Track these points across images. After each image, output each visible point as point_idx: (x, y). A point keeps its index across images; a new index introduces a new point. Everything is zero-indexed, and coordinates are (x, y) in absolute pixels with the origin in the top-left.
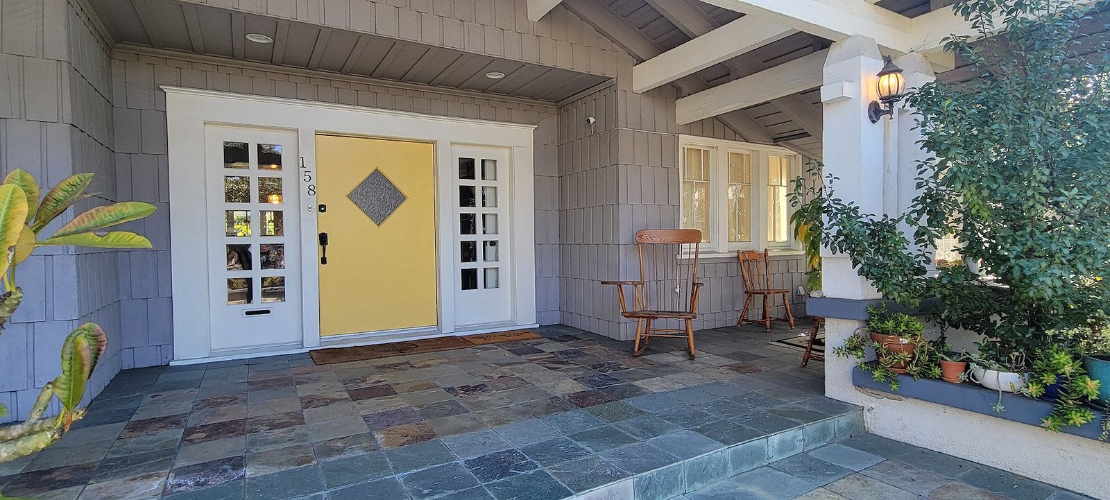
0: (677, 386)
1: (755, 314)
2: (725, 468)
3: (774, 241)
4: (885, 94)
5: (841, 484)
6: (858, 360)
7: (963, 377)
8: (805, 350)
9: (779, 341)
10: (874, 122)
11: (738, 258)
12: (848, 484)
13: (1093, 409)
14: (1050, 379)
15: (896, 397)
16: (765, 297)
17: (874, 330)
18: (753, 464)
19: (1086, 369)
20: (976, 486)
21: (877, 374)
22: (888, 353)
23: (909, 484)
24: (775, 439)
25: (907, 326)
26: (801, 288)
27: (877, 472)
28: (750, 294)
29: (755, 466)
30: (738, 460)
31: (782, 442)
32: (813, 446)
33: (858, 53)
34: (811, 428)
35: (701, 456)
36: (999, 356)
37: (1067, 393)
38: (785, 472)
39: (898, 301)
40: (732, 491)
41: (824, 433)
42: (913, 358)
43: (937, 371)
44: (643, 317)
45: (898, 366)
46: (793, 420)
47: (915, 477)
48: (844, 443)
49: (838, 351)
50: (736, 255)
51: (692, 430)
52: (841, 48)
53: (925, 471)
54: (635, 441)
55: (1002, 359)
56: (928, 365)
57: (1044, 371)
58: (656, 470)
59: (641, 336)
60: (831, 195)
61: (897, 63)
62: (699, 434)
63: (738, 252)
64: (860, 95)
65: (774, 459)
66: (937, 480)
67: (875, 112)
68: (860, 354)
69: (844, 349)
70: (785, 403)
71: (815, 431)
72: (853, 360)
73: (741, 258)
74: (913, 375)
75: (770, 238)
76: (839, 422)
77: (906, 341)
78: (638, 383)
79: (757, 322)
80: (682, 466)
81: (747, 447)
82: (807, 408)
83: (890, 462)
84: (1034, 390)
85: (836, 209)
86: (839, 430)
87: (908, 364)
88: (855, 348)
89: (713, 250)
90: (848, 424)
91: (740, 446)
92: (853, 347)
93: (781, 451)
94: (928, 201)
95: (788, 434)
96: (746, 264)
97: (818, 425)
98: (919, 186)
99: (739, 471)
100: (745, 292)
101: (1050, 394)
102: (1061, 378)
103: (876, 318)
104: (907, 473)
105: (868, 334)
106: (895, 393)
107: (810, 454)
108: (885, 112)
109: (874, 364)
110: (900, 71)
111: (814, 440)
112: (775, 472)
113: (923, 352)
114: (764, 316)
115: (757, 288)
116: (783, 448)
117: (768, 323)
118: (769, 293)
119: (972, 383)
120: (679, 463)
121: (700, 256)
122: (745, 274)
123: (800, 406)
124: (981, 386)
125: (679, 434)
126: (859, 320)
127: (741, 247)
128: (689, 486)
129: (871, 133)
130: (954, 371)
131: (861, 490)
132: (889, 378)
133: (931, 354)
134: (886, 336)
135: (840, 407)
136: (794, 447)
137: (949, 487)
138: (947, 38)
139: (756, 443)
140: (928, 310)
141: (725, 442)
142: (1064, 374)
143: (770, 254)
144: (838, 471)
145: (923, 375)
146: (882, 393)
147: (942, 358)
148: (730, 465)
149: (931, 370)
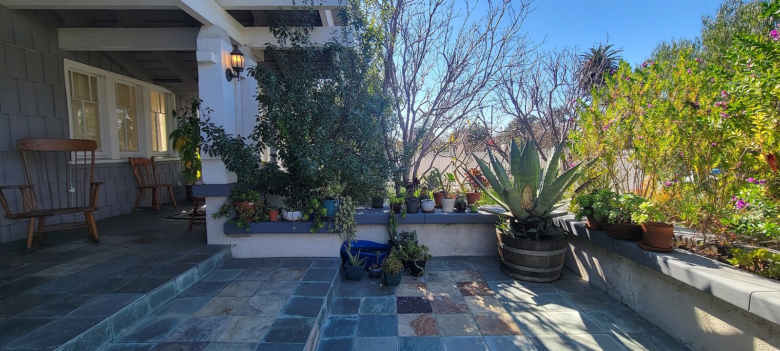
0: (86, 266)
1: (147, 201)
2: (145, 310)
3: (158, 151)
4: (235, 66)
5: (226, 290)
6: (227, 219)
7: (279, 217)
8: (189, 221)
9: (169, 218)
10: (229, 81)
11: (130, 163)
12: (229, 289)
13: (325, 221)
14: (311, 211)
15: (248, 235)
16: (154, 190)
17: (235, 200)
18: (166, 300)
19: (322, 205)
20: (287, 267)
21: (239, 224)
22: (243, 212)
23: (259, 277)
24: (181, 279)
25: (252, 195)
26: (179, 183)
27: (243, 277)
28: (141, 189)
29: (168, 300)
30: (155, 301)
31: (186, 279)
32: (205, 275)
33: (218, 37)
34: (202, 265)
35: (125, 308)
36: (292, 206)
37: (317, 216)
38: (190, 296)
39: (249, 182)
40: (154, 323)
41: (210, 266)
42: (256, 212)
43: (268, 217)
44: (35, 216)
45: (249, 218)
46: (191, 263)
47: (261, 273)
48: (223, 268)
49: (215, 216)
50: (127, 160)
51: (112, 293)
52: (208, 30)
53: (265, 268)
54: (50, 320)
55: (293, 206)
56: (263, 215)
57: (309, 208)
58: (82, 334)
59: (34, 234)
60: (207, 121)
61: (240, 49)
62: (119, 294)
63: (129, 158)
64: (221, 63)
65: (181, 292)
66: (271, 271)
67: (229, 75)
68: (228, 215)
69: (218, 214)
70: (182, 255)
71: (206, 266)
72: (224, 219)
73: (133, 163)
74: (256, 222)
75: (155, 149)
76: (218, 257)
77: (252, 204)
78: (41, 274)
79: (148, 208)
80: (109, 321)
81: (161, 289)
82: (198, 254)
83: (248, 270)
84: (306, 217)
85: (212, 129)
86: (218, 262)
87: (253, 216)
88: (225, 212)
89: (106, 157)
90: (223, 256)
91: (156, 291)
92: (223, 212)
93: (185, 285)
94: (262, 128)
95: (188, 274)
96: (136, 167)
97: (206, 262)
98: (258, 120)
99: (157, 308)
100: (138, 188)
101: (312, 218)
102: (315, 210)
103: (236, 193)
104: (257, 272)
105: (232, 204)
106: (248, 233)
107: (203, 281)
108: (235, 76)
109: (237, 219)
110: (242, 55)
111: (205, 272)
112: (183, 299)
113: (259, 209)
114: (153, 203)
115: (147, 184)
116: (185, 284)
117: (158, 207)
118: (157, 187)
119: (283, 220)
120: (105, 320)
121: (96, 162)
122: (137, 174)
123: (193, 254)
124: (286, 220)
125: (100, 299)
126: (225, 196)
127: (132, 155)
128: (115, 335)
129: (228, 87)
130: (275, 216)
131: (237, 290)
132: (245, 226)
133: (264, 208)
134: (242, 203)
135: (218, 248)
136: (193, 280)
137: (276, 272)
138: (266, 44)
139: (167, 285)
140: (261, 188)
141: (143, 292)
142: (316, 208)
143: (156, 160)
144: (223, 285)
145: (261, 220)
146: (240, 235)
147: (269, 210)
148: (149, 307)
149: (264, 217)
